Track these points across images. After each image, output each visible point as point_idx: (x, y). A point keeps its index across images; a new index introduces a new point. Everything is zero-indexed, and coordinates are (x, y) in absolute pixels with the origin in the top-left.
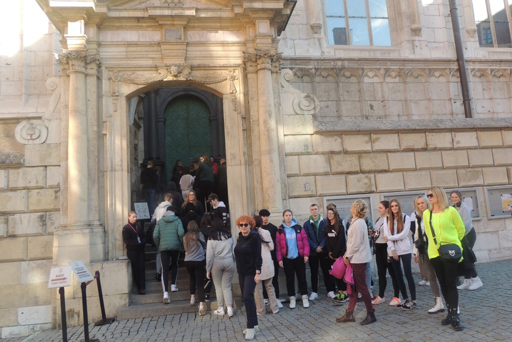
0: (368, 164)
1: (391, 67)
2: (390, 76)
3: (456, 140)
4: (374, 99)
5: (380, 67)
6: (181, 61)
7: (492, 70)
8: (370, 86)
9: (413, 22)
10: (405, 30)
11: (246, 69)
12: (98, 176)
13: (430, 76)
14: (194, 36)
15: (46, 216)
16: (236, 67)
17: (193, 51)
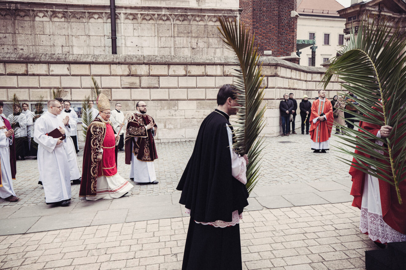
1: (56, 10)
2: (56, 16)
4: (43, 33)
5: (47, 9)
7: (141, 14)
8: (40, 23)
13: (89, 17)
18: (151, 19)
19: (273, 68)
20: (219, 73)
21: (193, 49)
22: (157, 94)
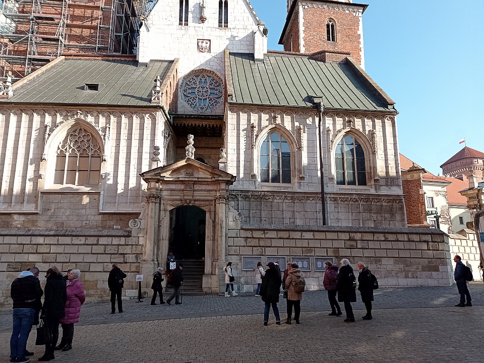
0: (262, 243)
1: (288, 195)
2: (287, 199)
3: (303, 235)
4: (278, 210)
5: (282, 195)
6: (191, 198)
7: (340, 198)
9: (301, 174)
10: (296, 177)
11: (215, 202)
12: (157, 241)
13: (307, 200)
14: (197, 187)
15: (137, 255)
16: (212, 200)
17: (196, 193)
18: (346, 200)
19: (441, 236)
20: (406, 239)
21: (374, 221)
22: (367, 253)
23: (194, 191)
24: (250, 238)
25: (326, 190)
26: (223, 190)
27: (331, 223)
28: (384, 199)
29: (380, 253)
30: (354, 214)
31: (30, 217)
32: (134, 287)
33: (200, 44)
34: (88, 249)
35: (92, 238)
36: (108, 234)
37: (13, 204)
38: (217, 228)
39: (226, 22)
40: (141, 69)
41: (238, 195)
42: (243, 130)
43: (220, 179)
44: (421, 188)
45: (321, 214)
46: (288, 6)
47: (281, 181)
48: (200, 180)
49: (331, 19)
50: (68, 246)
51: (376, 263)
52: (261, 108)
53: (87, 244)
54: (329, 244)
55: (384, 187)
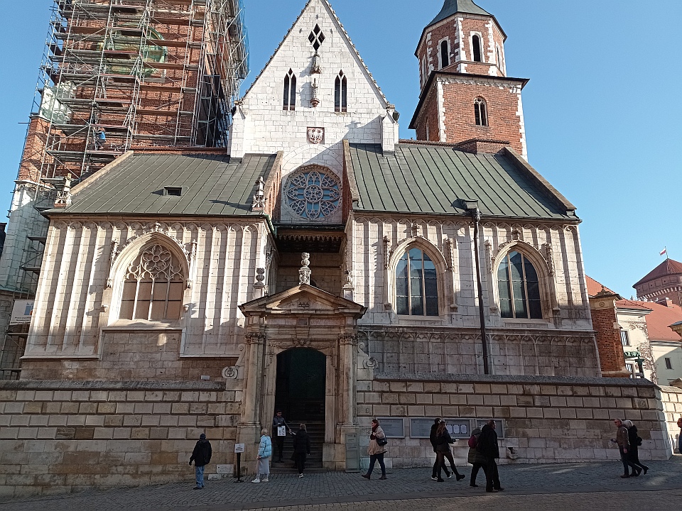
0: (403, 400)
1: (435, 333)
3: (459, 388)
5: (427, 332)
6: (306, 337)
8: (420, 344)
9: (452, 303)
10: (446, 307)
11: (339, 342)
12: (260, 397)
13: (462, 338)
14: (313, 322)
15: (234, 416)
16: (334, 340)
17: (313, 331)
18: (515, 339)
19: (651, 390)
20: (602, 393)
21: (556, 367)
22: (549, 413)
23: (310, 328)
24: (387, 392)
25: (488, 325)
26: (350, 326)
27: (496, 371)
28: (567, 338)
29: (566, 414)
30: (527, 358)
31: (86, 364)
32: (228, 462)
33: (311, 133)
34: (165, 408)
35: (172, 392)
36: (195, 387)
37: (64, 346)
38: (341, 378)
39: (345, 105)
40: (234, 166)
41: (367, 332)
42: (373, 246)
43: (346, 311)
44: (615, 320)
45: (481, 357)
46: (421, 81)
47: (425, 313)
48: (318, 312)
49: (480, 98)
50: (140, 404)
51: (562, 428)
52: (396, 217)
53: (166, 402)
54: (495, 401)
55: (566, 321)
